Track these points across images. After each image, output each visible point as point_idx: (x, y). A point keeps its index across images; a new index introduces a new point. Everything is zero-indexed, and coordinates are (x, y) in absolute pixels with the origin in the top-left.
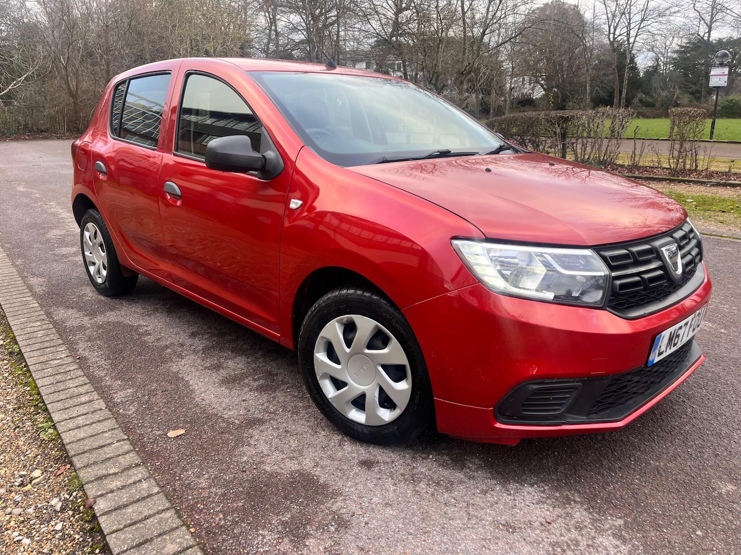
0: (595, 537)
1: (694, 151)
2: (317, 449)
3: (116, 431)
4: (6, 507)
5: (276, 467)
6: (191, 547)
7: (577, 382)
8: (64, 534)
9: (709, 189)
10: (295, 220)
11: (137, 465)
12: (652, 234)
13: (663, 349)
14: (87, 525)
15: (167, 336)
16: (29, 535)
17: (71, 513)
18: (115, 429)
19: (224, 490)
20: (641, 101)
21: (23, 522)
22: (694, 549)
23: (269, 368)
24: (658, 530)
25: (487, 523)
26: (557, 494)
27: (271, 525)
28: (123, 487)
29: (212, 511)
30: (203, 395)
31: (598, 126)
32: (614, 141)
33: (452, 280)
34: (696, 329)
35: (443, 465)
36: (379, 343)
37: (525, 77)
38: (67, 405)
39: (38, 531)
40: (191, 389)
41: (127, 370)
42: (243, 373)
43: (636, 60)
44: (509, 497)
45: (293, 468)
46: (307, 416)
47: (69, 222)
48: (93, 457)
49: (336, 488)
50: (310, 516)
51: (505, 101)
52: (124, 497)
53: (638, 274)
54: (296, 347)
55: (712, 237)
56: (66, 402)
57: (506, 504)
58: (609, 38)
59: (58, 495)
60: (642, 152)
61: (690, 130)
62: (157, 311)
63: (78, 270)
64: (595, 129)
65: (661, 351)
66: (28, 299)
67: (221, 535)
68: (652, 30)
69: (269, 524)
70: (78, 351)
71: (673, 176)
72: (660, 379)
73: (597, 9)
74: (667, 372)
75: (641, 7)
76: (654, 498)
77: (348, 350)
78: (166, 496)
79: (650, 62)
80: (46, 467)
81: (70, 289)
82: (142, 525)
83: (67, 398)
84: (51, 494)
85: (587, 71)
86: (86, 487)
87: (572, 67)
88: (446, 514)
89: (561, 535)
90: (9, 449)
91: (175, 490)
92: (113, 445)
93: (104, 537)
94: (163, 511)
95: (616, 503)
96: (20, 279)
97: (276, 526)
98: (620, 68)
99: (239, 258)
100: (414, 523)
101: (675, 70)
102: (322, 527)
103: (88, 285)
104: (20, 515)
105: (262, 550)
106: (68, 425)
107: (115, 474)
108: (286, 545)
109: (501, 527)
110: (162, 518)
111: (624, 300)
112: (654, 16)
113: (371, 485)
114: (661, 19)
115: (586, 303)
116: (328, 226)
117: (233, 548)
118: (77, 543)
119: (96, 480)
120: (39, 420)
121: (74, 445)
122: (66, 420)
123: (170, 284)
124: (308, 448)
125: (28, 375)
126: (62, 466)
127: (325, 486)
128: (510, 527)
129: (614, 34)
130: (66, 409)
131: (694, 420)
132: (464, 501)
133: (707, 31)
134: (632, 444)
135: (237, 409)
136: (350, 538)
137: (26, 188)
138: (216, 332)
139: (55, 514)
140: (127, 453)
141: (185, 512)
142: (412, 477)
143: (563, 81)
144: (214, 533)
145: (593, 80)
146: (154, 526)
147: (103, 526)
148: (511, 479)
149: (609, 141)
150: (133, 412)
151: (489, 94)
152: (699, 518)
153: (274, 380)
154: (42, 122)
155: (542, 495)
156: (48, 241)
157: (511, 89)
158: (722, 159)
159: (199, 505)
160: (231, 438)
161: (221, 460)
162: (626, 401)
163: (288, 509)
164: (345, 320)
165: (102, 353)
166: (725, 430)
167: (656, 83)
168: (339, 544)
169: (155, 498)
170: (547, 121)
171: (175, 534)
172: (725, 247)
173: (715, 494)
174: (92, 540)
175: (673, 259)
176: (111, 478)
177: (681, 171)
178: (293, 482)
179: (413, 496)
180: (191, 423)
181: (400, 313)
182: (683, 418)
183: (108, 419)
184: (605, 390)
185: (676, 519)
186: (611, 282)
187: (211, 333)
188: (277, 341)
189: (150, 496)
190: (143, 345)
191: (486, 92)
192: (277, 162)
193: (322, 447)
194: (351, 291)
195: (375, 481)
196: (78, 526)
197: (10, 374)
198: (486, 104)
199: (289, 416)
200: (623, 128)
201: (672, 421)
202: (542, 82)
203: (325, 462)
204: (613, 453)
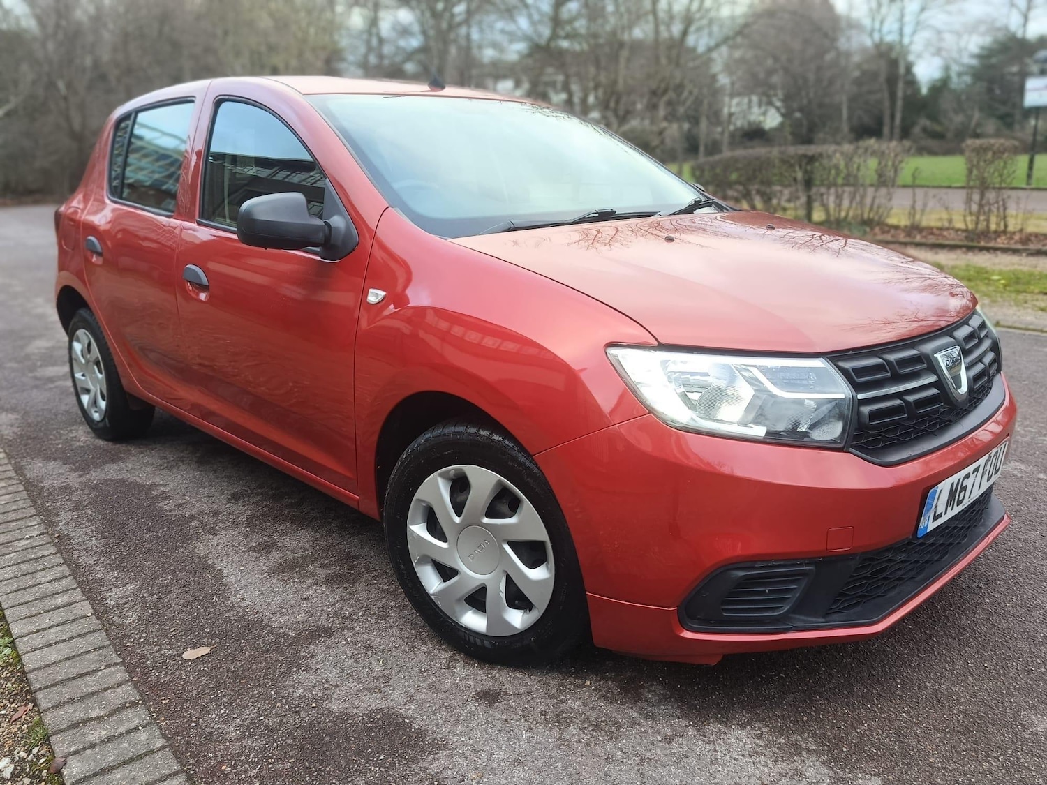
1: (1001, 203)
2: (413, 674)
3: (104, 651)
5: (347, 705)
7: (807, 564)
9: (1025, 260)
11: (134, 704)
12: (925, 332)
13: (941, 509)
15: (193, 500)
17: (27, 781)
18: (104, 647)
19: (264, 742)
20: (925, 130)
23: (346, 547)
26: (781, 740)
28: (110, 739)
29: (243, 776)
30: (242, 591)
31: (858, 169)
32: (883, 191)
33: (613, 410)
34: (993, 476)
35: (607, 696)
36: (505, 508)
37: (752, 97)
38: (34, 611)
40: (225, 582)
41: (129, 554)
42: (306, 557)
43: (915, 70)
44: (707, 746)
45: (373, 705)
46: (401, 621)
48: (66, 692)
49: (439, 736)
51: (722, 133)
52: (110, 755)
53: (899, 395)
54: (381, 514)
55: (1028, 333)
56: (33, 606)
57: (701, 756)
58: (873, 38)
59: (11, 752)
60: (925, 205)
61: (994, 172)
62: (183, 461)
63: (67, 400)
64: (855, 171)
65: (938, 513)
68: (936, 24)
70: (58, 525)
71: (972, 242)
72: (939, 555)
74: (950, 544)
76: (930, 742)
77: (457, 520)
78: (175, 752)
81: (54, 429)
83: (36, 600)
85: (843, 88)
86: (53, 739)
87: (821, 82)
88: (606, 775)
91: (188, 743)
92: (99, 673)
94: (169, 776)
95: (871, 752)
98: (892, 81)
101: (974, 84)
103: (81, 423)
106: (34, 642)
107: (99, 718)
111: (878, 435)
113: (493, 732)
115: (818, 441)
119: (69, 728)
121: (40, 674)
122: (32, 633)
124: (398, 673)
126: (21, 706)
127: (421, 734)
129: (880, 31)
130: (33, 616)
131: (995, 616)
132: (636, 755)
133: (1021, 22)
134: (900, 657)
135: (293, 613)
138: (270, 493)
140: (120, 684)
141: (201, 778)
142: (557, 716)
143: (809, 102)
145: (853, 100)
148: (712, 718)
149: (876, 190)
150: (134, 621)
151: (698, 123)
152: (1000, 774)
153: (354, 566)
154: (31, 178)
155: (758, 742)
156: (27, 357)
157: (731, 115)
159: (223, 768)
160: (280, 659)
161: (263, 694)
162: (886, 592)
163: (361, 772)
164: (452, 473)
165: (93, 528)
167: (946, 103)
169: (158, 756)
170: (783, 161)
173: (1026, 735)
175: (954, 370)
176: (93, 725)
177: (983, 233)
178: (372, 729)
179: (558, 747)
180: (220, 636)
181: (533, 462)
182: (979, 614)
183: (94, 631)
184: (851, 577)
185: (965, 775)
186: (855, 409)
187: (262, 494)
188: (354, 505)
189: (149, 753)
190: (158, 516)
191: (695, 121)
192: (348, 233)
193: (421, 671)
194: (461, 429)
195: (499, 724)
198: (694, 138)
199: (373, 622)
200: (896, 171)
201: (961, 619)
202: (778, 104)
203: (424, 695)
204: (869, 672)
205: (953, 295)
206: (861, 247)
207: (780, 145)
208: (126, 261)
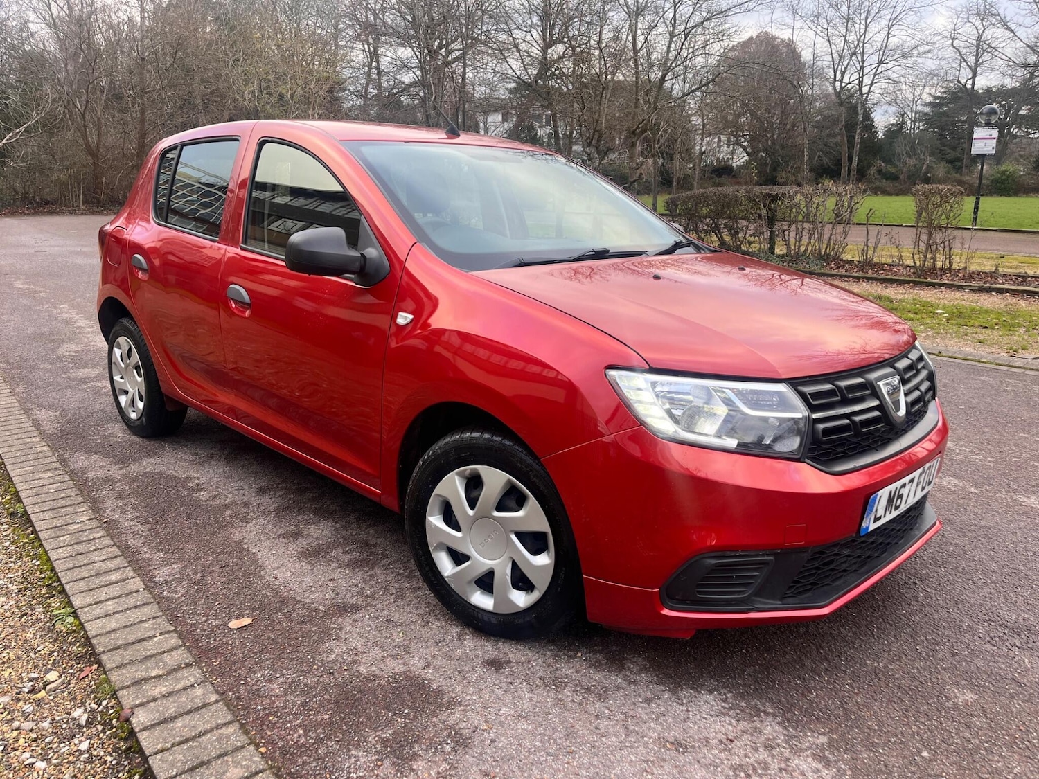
0: (790, 759)
1: (947, 243)
2: (429, 644)
3: (159, 620)
4: (12, 720)
5: (373, 668)
6: (261, 772)
7: (768, 555)
8: (91, 755)
9: (967, 296)
10: (404, 339)
11: (188, 665)
13: (880, 513)
14: (122, 744)
15: (226, 492)
16: (44, 757)
17: (100, 727)
18: (158, 617)
19: (305, 698)
20: (880, 171)
21: (35, 740)
22: (918, 774)
23: (365, 537)
24: (872, 751)
25: (651, 740)
26: (743, 704)
27: (367, 743)
28: (170, 694)
29: (289, 725)
30: (275, 572)
31: (817, 208)
32: (840, 228)
33: (607, 423)
34: (927, 487)
35: (596, 666)
36: (513, 504)
37: (722, 136)
38: (92, 585)
39: (57, 752)
40: (260, 564)
41: (172, 538)
42: (330, 543)
43: (872, 116)
44: (681, 707)
45: (397, 668)
46: (416, 601)
47: (88, 333)
48: (128, 654)
49: (454, 695)
50: (419, 731)
51: (694, 168)
52: (172, 707)
53: (848, 416)
54: (402, 508)
55: (966, 363)
56: (89, 582)
57: (676, 716)
58: (834, 87)
59: (83, 704)
60: (877, 243)
61: (941, 214)
62: (213, 458)
63: (103, 400)
64: (814, 211)
65: (878, 516)
66: (34, 440)
67: (300, 756)
68: (894, 76)
69: (365, 741)
70: (104, 512)
71: (919, 277)
72: (879, 553)
73: (818, 46)
74: (888, 544)
75: (879, 44)
76: (869, 708)
77: (471, 513)
78: (228, 706)
79: (891, 119)
80: (65, 668)
81: (91, 426)
82: (195, 744)
83: (92, 576)
84: (72, 703)
85: (805, 131)
86: (120, 693)
87: (785, 124)
88: (597, 728)
89: (746, 756)
90: (13, 644)
91: (239, 698)
92: (155, 639)
93: (145, 759)
94: (224, 725)
95: (819, 715)
96: (22, 412)
97: (374, 745)
98: (850, 127)
99: (325, 386)
100: (555, 740)
101: (926, 129)
102: (435, 746)
103: (116, 420)
104: (31, 730)
105: (355, 776)
106: (94, 612)
107: (158, 677)
108: (387, 768)
109: (668, 745)
110: (223, 734)
111: (829, 449)
112: (896, 57)
113: (499, 692)
114: (905, 61)
115: (780, 453)
116: (448, 346)
117: (317, 772)
118: (109, 767)
119: (133, 684)
120: (53, 605)
121: (103, 639)
122: (91, 605)
123: (232, 422)
124: (416, 643)
125: (37, 544)
126: (86, 666)
127: (439, 693)
128: (679, 746)
129: (841, 82)
130: (90, 590)
131: (927, 608)
132: (621, 713)
133: (970, 77)
134: (844, 639)
135: (321, 591)
136: (471, 759)
137: (27, 283)
138: (293, 487)
139: (79, 729)
140: (174, 649)
141: (252, 727)
142: (554, 681)
143: (773, 143)
144: (292, 754)
145: (813, 143)
146: (211, 745)
147: (144, 744)
148: (684, 684)
149: (833, 228)
150: (182, 595)
151: (672, 159)
152: (926, 735)
153: (372, 553)
154: (47, 190)
155: (723, 704)
156: (60, 359)
157: (702, 153)
158: (988, 254)
159: (271, 718)
160: (313, 629)
161: (301, 658)
162: (834, 580)
163: (389, 723)
164: (469, 471)
165: (137, 514)
166: (967, 621)
167: (900, 147)
168: (456, 768)
169: (213, 708)
170: (749, 199)
171: (240, 755)
172: (983, 375)
173: (949, 704)
174: (129, 764)
175: (894, 396)
176: (154, 682)
177: (930, 270)
178: (396, 688)
179: (555, 706)
180: (260, 609)
181: (540, 464)
182: (913, 605)
183: (147, 604)
184: (804, 567)
185: (897, 736)
186: (811, 427)
187: (286, 488)
188: (377, 500)
189: (205, 705)
190: (194, 504)
191: (669, 157)
192: (380, 262)
193: (436, 642)
194: (477, 435)
195: (505, 687)
196: (109, 745)
197: (12, 543)
198: (667, 172)
199: (392, 600)
200: (851, 211)
201: (898, 609)
202: (745, 144)
203: (439, 662)
204: (818, 651)
207: (747, 184)
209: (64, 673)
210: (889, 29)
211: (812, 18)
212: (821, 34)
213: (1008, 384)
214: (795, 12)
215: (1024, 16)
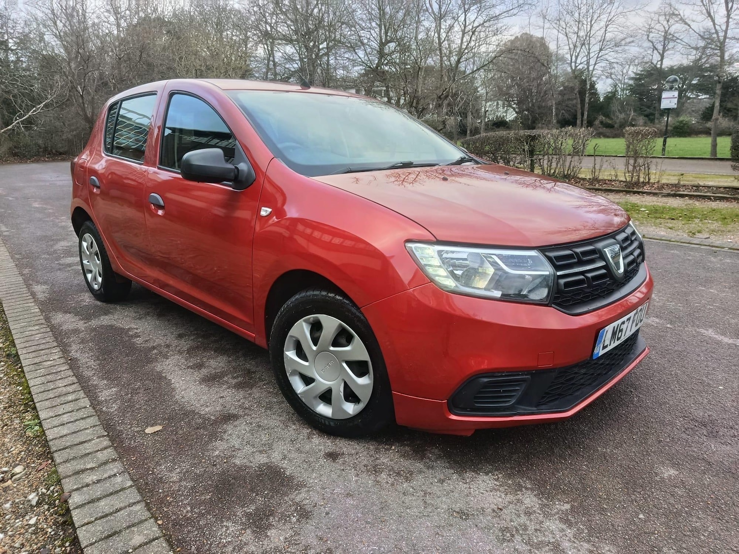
0: (543, 522)
1: (646, 165)
2: (287, 442)
3: (97, 428)
5: (245, 461)
6: (157, 538)
7: (526, 375)
8: (37, 528)
9: (660, 199)
10: (266, 226)
11: (114, 460)
13: (607, 342)
14: (60, 518)
15: (155, 338)
16: (3, 530)
17: (46, 507)
18: (97, 425)
19: (194, 483)
20: (602, 122)
22: (637, 532)
23: (248, 366)
24: (602, 514)
25: (443, 511)
26: (510, 482)
27: (236, 516)
28: (99, 481)
29: (180, 504)
30: (183, 392)
31: (561, 144)
32: (576, 158)
34: (639, 324)
35: (404, 456)
36: (343, 341)
37: (499, 101)
38: (54, 404)
39: (12, 526)
40: (173, 387)
41: (114, 370)
42: (223, 372)
43: (596, 86)
44: (465, 485)
45: (262, 461)
46: (280, 411)
48: (73, 453)
49: (301, 480)
50: (274, 507)
51: (481, 123)
52: (98, 491)
53: (582, 273)
54: (268, 345)
55: (661, 242)
56: (53, 401)
57: (461, 491)
58: (571, 67)
59: (37, 489)
60: (601, 166)
61: (642, 147)
62: (149, 315)
63: (78, 278)
64: (560, 146)
65: (605, 345)
66: (30, 305)
67: (187, 527)
68: (609, 58)
69: (234, 515)
70: (71, 352)
71: (629, 188)
72: (606, 371)
73: (560, 40)
74: (613, 364)
75: (600, 38)
76: (600, 483)
77: (314, 348)
78: (138, 489)
79: (608, 88)
80: (29, 463)
81: (70, 295)
82: (112, 518)
83: (55, 397)
84: (29, 489)
85: (553, 95)
86: (63, 481)
87: (540, 93)
88: (403, 502)
89: (511, 521)
91: (147, 483)
92: (93, 441)
93: (75, 529)
94: (134, 503)
95: (564, 489)
96: (25, 286)
97: (240, 518)
98: (582, 93)
100: (372, 512)
101: (631, 95)
102: (285, 518)
103: (87, 291)
105: (225, 541)
106: (53, 423)
107: (92, 469)
108: (248, 536)
109: (455, 514)
110: (132, 511)
111: (570, 297)
112: (611, 46)
113: (334, 476)
114: (617, 49)
115: (532, 300)
116: (295, 230)
117: (198, 539)
118: (48, 537)
119: (73, 474)
120: (27, 418)
121: (57, 442)
122: (53, 417)
123: (158, 289)
124: (277, 442)
125: (22, 375)
126: (44, 461)
127: (291, 478)
128: (464, 515)
129: (576, 62)
130: (53, 407)
131: (640, 409)
132: (422, 491)
133: (660, 59)
134: (582, 432)
135: (214, 406)
136: (310, 528)
137: (41, 204)
138: (202, 334)
139: (31, 508)
140: (106, 448)
141: (154, 505)
142: (374, 467)
143: (533, 105)
144: (181, 525)
145: (559, 104)
146: (124, 519)
147: (75, 519)
148: (468, 468)
149: (572, 158)
150: (116, 410)
151: (466, 117)
152: (641, 502)
153: (252, 377)
154: (60, 145)
155: (496, 483)
156: (55, 252)
157: (486, 112)
158: (673, 173)
159: (168, 498)
160: (205, 433)
161: (194, 454)
162: (574, 392)
163: (253, 501)
164: (312, 319)
165: (92, 354)
166: (668, 418)
167: (615, 107)
168: (299, 534)
169: (128, 491)
170: (516, 139)
171: (143, 526)
172: (673, 250)
173: (658, 478)
174: (63, 534)
175: (616, 259)
176: (88, 473)
177: (636, 183)
178: (260, 475)
179: (374, 486)
180: (169, 419)
181: (361, 312)
182: (630, 407)
183: (91, 416)
184: (553, 382)
185: (620, 503)
186: (556, 281)
187: (197, 334)
188: (252, 340)
189: (123, 489)
190: (132, 346)
191: (464, 115)
192: (249, 173)
193: (291, 440)
194: (317, 293)
195: (339, 472)
196: (51, 520)
197: (5, 375)
198: (464, 126)
199: (263, 411)
200: (584, 146)
201: (619, 410)
202: (514, 106)
203: (293, 455)
204: (564, 441)
205: (616, 215)
206: (564, 187)
207: (515, 130)
208: (114, 192)
209: (28, 467)
210: (606, 28)
211: (555, 22)
212: (562, 32)
213: (690, 255)
214: (544, 17)
215: (696, 15)
